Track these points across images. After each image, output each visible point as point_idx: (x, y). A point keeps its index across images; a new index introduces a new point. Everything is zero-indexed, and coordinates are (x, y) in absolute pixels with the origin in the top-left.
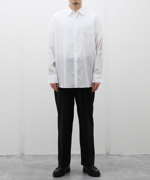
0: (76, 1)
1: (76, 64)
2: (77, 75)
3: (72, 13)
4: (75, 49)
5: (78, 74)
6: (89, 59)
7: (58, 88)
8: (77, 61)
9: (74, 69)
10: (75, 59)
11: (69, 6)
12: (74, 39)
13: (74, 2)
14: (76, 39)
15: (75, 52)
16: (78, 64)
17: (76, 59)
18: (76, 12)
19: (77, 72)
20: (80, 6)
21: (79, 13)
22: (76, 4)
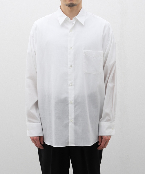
0: (71, 2)
1: (71, 108)
2: (73, 125)
3: (66, 21)
4: (69, 82)
5: (75, 124)
6: (92, 98)
7: (42, 143)
8: (73, 102)
9: (68, 115)
10: (69, 99)
12: (69, 65)
13: (68, 2)
14: (71, 66)
15: (69, 87)
16: (75, 107)
17: (71, 99)
18: (71, 19)
19: (73, 120)
20: (79, 9)
21: (77, 21)
22: (71, 5)
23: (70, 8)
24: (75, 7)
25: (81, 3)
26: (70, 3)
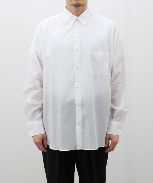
0: (77, 2)
1: (78, 110)
2: (81, 128)
4: (76, 84)
5: (83, 127)
8: (80, 104)
9: (75, 118)
10: (76, 102)
11: (66, 7)
12: (75, 67)
13: (74, 2)
14: (77, 68)
15: (76, 90)
16: (82, 109)
17: (78, 101)
19: (80, 123)
22: (77, 6)
23: (76, 8)
24: (81, 7)
25: (86, 3)
26: (76, 4)
